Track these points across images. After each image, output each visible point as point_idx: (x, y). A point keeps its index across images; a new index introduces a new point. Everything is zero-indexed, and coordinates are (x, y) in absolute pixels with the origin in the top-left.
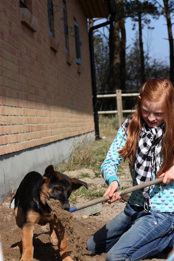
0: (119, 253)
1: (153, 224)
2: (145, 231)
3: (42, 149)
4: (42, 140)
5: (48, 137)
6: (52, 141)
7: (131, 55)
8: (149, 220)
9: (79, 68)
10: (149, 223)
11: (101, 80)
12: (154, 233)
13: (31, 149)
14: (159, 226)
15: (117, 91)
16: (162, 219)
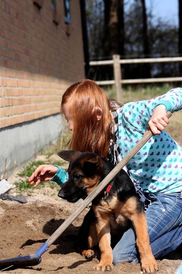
0: (124, 253)
1: (161, 212)
2: (152, 221)
3: (24, 127)
4: (25, 116)
5: (32, 113)
6: (36, 117)
7: (131, 13)
8: (155, 207)
9: (68, 29)
10: (156, 211)
11: (94, 43)
12: (164, 223)
13: (11, 127)
14: (168, 213)
15: (114, 56)
16: (171, 205)
